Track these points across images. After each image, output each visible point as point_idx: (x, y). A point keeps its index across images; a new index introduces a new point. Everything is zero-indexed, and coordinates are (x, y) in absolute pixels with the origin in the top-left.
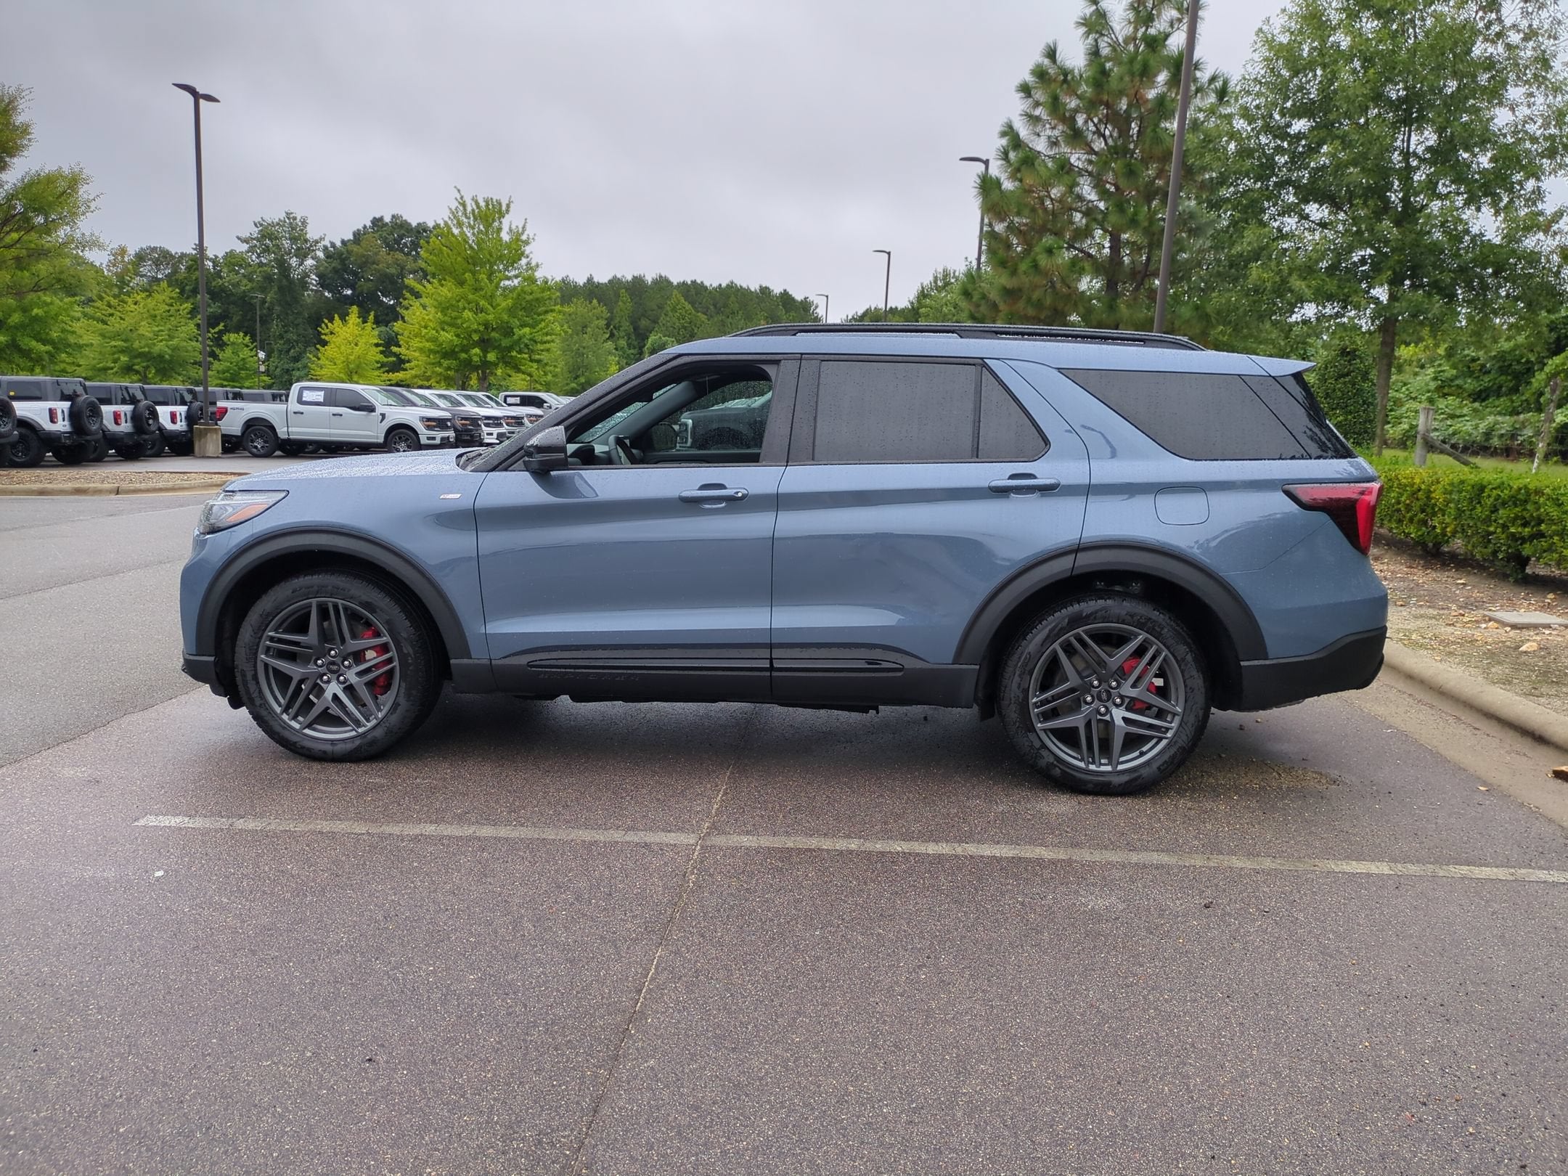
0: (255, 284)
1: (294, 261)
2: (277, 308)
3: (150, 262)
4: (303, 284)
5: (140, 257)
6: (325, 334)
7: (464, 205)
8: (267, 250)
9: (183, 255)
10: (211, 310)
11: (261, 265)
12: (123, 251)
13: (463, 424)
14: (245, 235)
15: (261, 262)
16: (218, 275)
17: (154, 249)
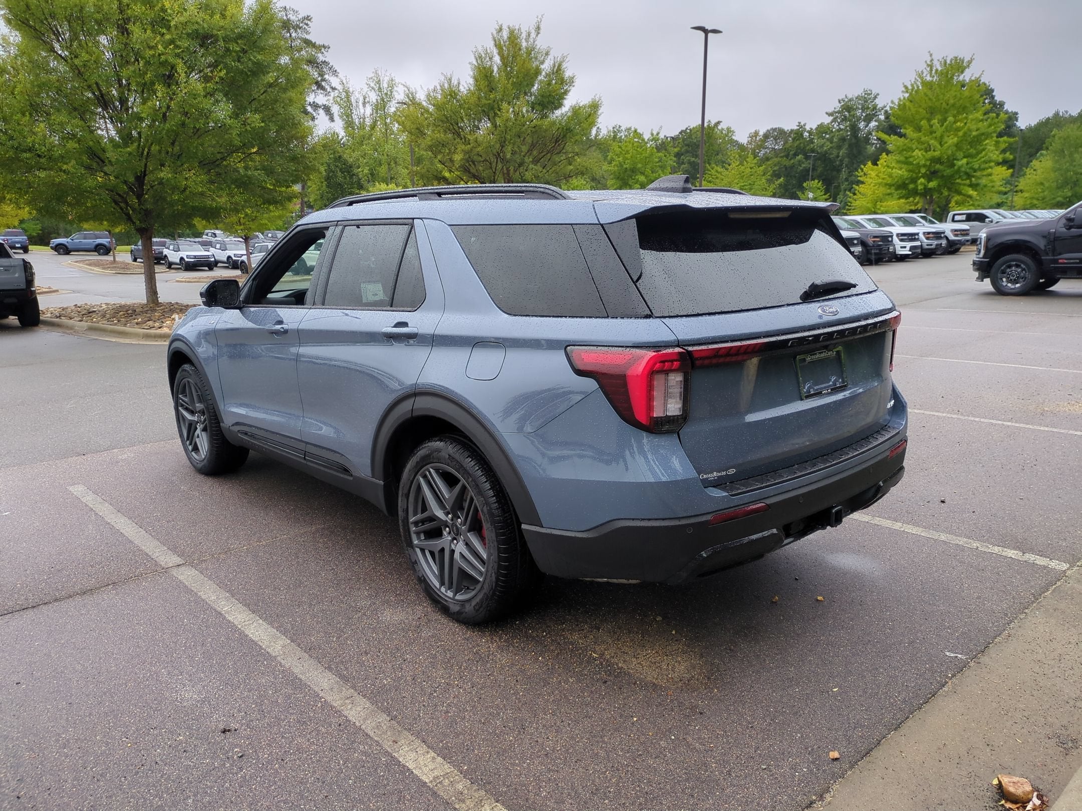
0: (833, 144)
1: (862, 125)
2: (846, 159)
3: (772, 139)
4: (867, 140)
5: (766, 136)
6: (861, 176)
7: (931, 66)
8: (845, 119)
9: (792, 130)
10: (804, 166)
11: (840, 130)
12: (756, 133)
13: (874, 241)
14: (831, 110)
15: (840, 128)
16: (811, 141)
17: (774, 130)
